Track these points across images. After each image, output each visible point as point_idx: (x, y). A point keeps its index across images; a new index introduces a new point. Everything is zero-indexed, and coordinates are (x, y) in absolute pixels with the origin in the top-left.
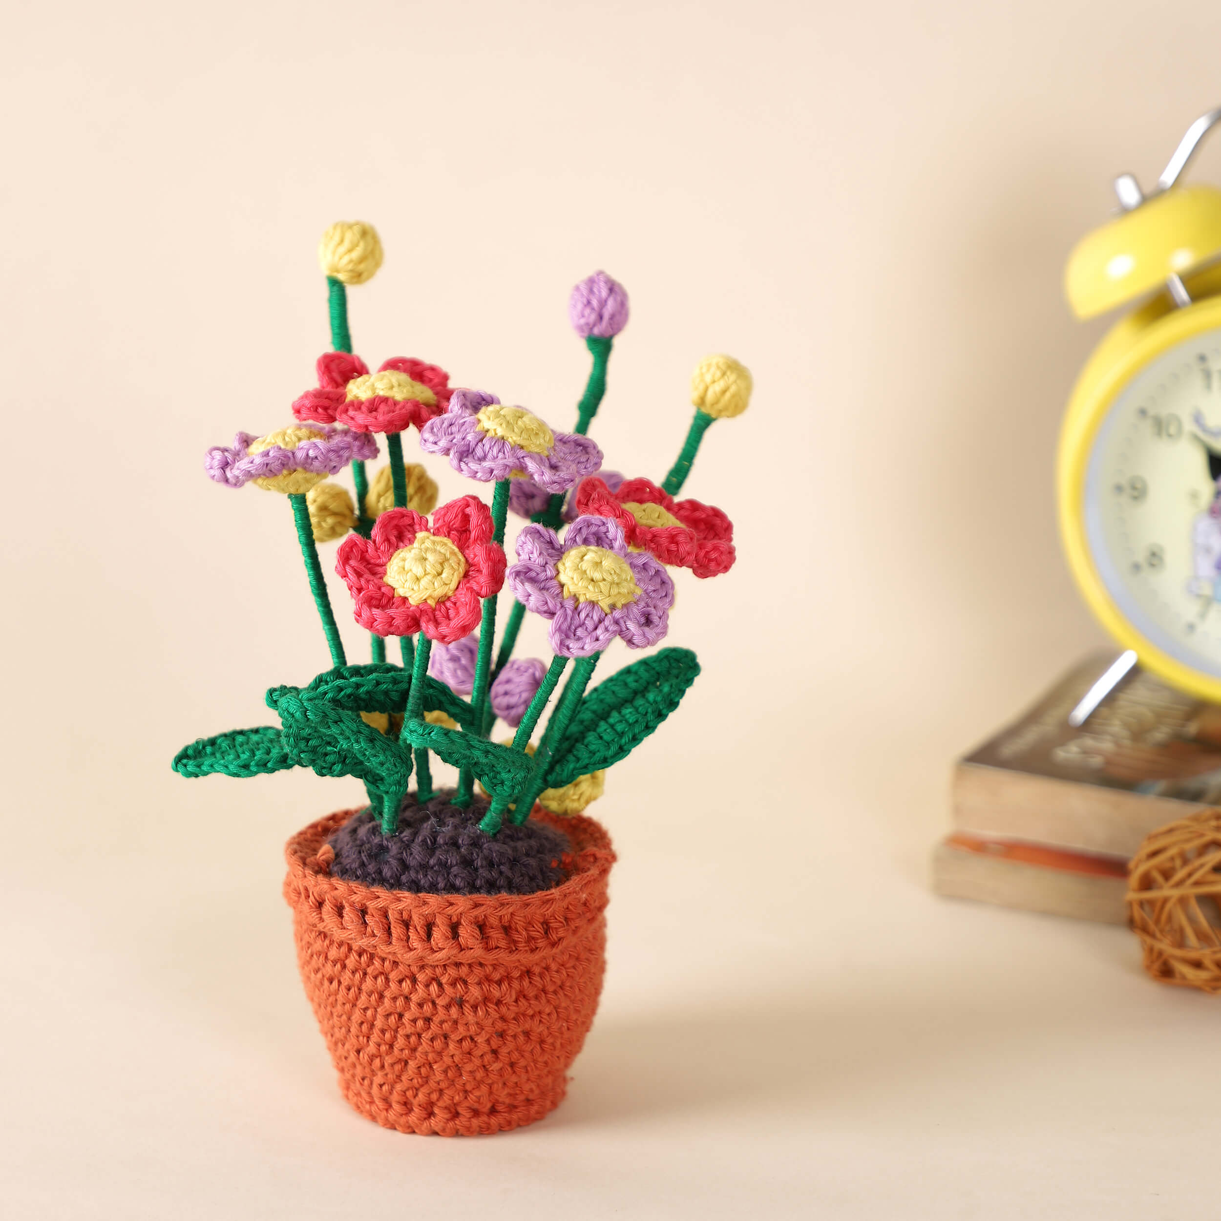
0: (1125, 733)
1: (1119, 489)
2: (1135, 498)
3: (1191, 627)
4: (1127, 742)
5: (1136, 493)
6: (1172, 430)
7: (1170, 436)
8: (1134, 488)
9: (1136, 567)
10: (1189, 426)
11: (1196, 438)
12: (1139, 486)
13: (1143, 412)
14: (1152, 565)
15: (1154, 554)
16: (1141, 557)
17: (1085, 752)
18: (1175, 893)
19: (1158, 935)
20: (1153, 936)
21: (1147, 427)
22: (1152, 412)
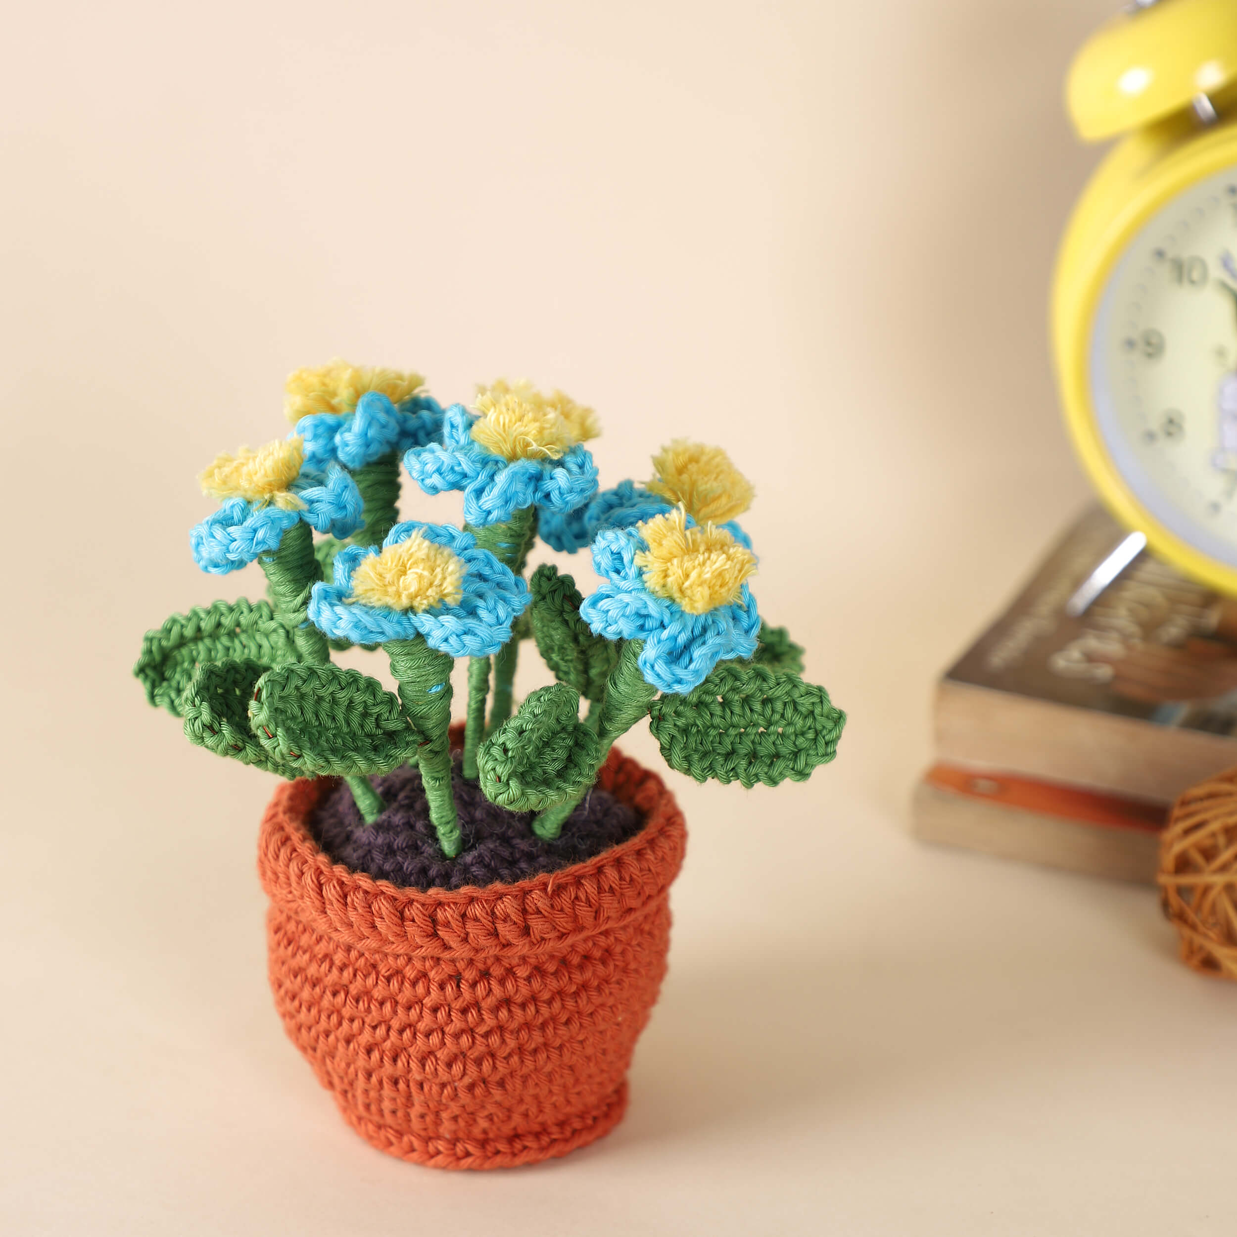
0: (1133, 629)
1: (1130, 344)
2: (1150, 355)
3: (1215, 507)
4: (1138, 644)
5: (1150, 350)
6: (1196, 275)
7: (1192, 282)
8: (1149, 343)
9: (1150, 436)
10: (1216, 272)
11: (1224, 286)
12: (1154, 340)
13: (1160, 254)
14: (1169, 434)
15: (1171, 421)
16: (1155, 424)
17: (1090, 658)
18: (1219, 880)
19: (1201, 928)
20: (1193, 927)
21: (1165, 271)
22: (1171, 254)
